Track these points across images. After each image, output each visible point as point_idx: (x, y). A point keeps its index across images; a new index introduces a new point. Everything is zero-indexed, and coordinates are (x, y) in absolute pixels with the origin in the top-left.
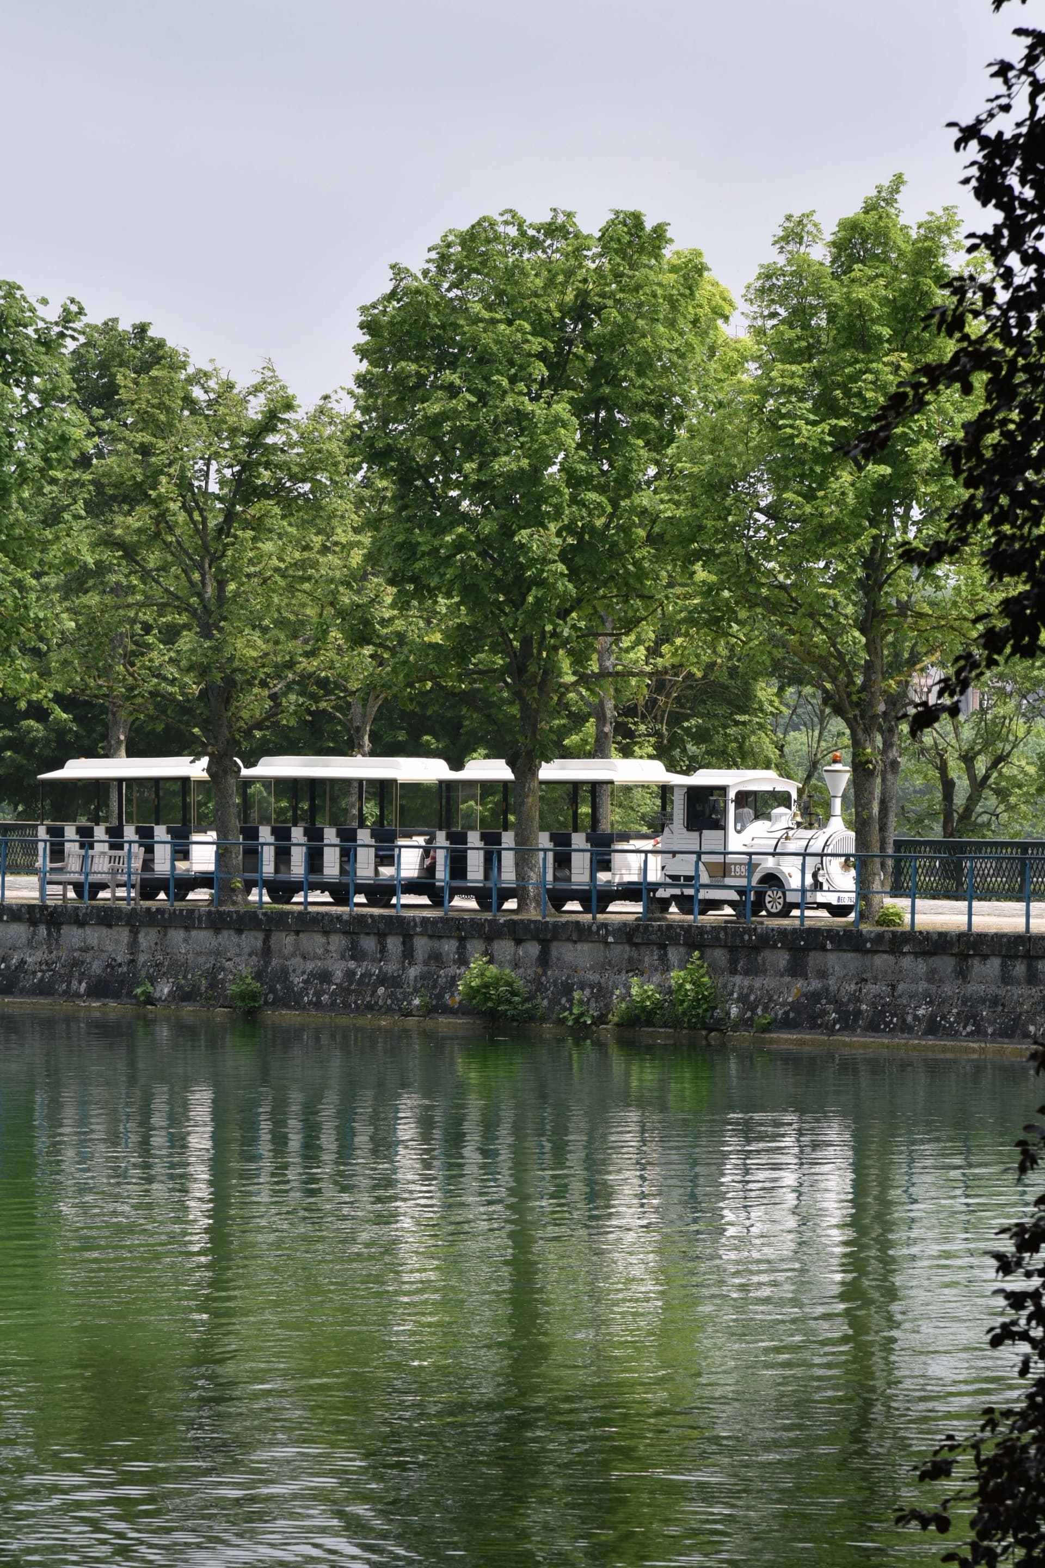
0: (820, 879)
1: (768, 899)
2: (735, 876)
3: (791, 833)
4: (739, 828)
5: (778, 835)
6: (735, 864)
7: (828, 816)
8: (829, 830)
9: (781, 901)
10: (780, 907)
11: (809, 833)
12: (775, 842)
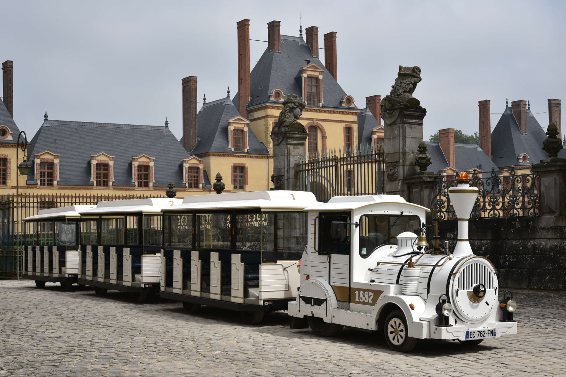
0: (446, 313)
1: (390, 329)
2: (359, 303)
3: (414, 259)
4: (364, 252)
5: (403, 260)
6: (360, 290)
7: (455, 240)
8: (455, 258)
9: (403, 334)
10: (401, 341)
11: (434, 259)
12: (399, 267)
